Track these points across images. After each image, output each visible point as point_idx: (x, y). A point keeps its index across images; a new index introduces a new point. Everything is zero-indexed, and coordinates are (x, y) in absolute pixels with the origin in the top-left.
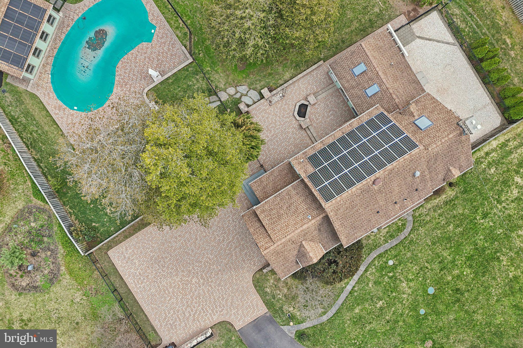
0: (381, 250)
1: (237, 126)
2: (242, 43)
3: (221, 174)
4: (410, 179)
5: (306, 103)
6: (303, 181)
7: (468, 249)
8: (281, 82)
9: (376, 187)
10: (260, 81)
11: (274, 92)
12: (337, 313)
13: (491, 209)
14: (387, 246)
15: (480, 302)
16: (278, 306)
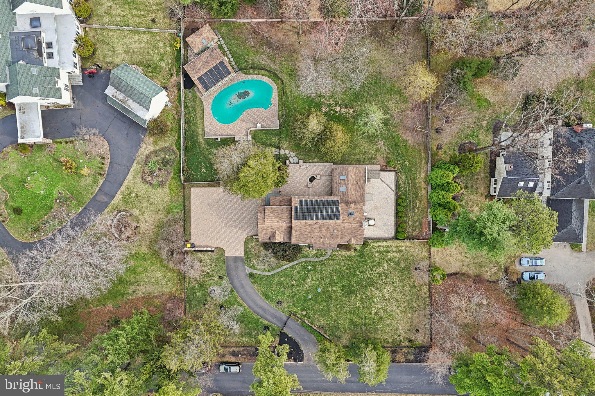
0: (309, 259)
1: (279, 169)
2: (301, 140)
3: (262, 185)
4: (332, 231)
5: (316, 177)
6: (291, 207)
7: (346, 282)
8: (311, 161)
9: (316, 226)
10: (302, 155)
11: (305, 164)
12: (273, 275)
13: (366, 271)
14: (312, 259)
15: (337, 308)
16: (250, 256)
